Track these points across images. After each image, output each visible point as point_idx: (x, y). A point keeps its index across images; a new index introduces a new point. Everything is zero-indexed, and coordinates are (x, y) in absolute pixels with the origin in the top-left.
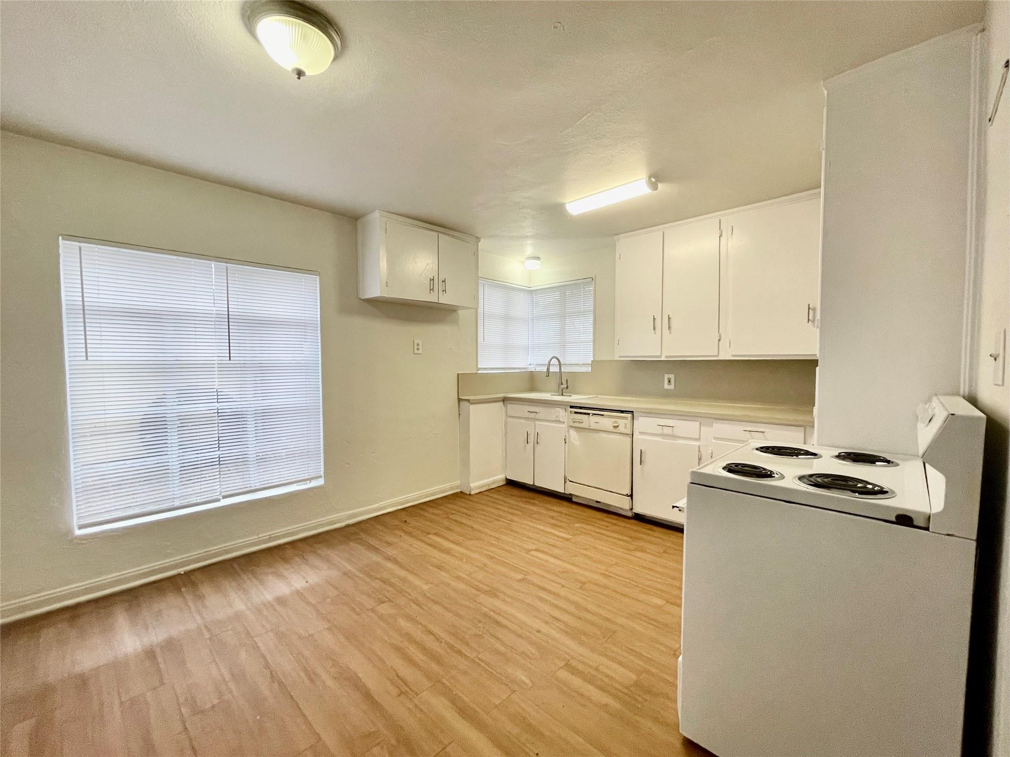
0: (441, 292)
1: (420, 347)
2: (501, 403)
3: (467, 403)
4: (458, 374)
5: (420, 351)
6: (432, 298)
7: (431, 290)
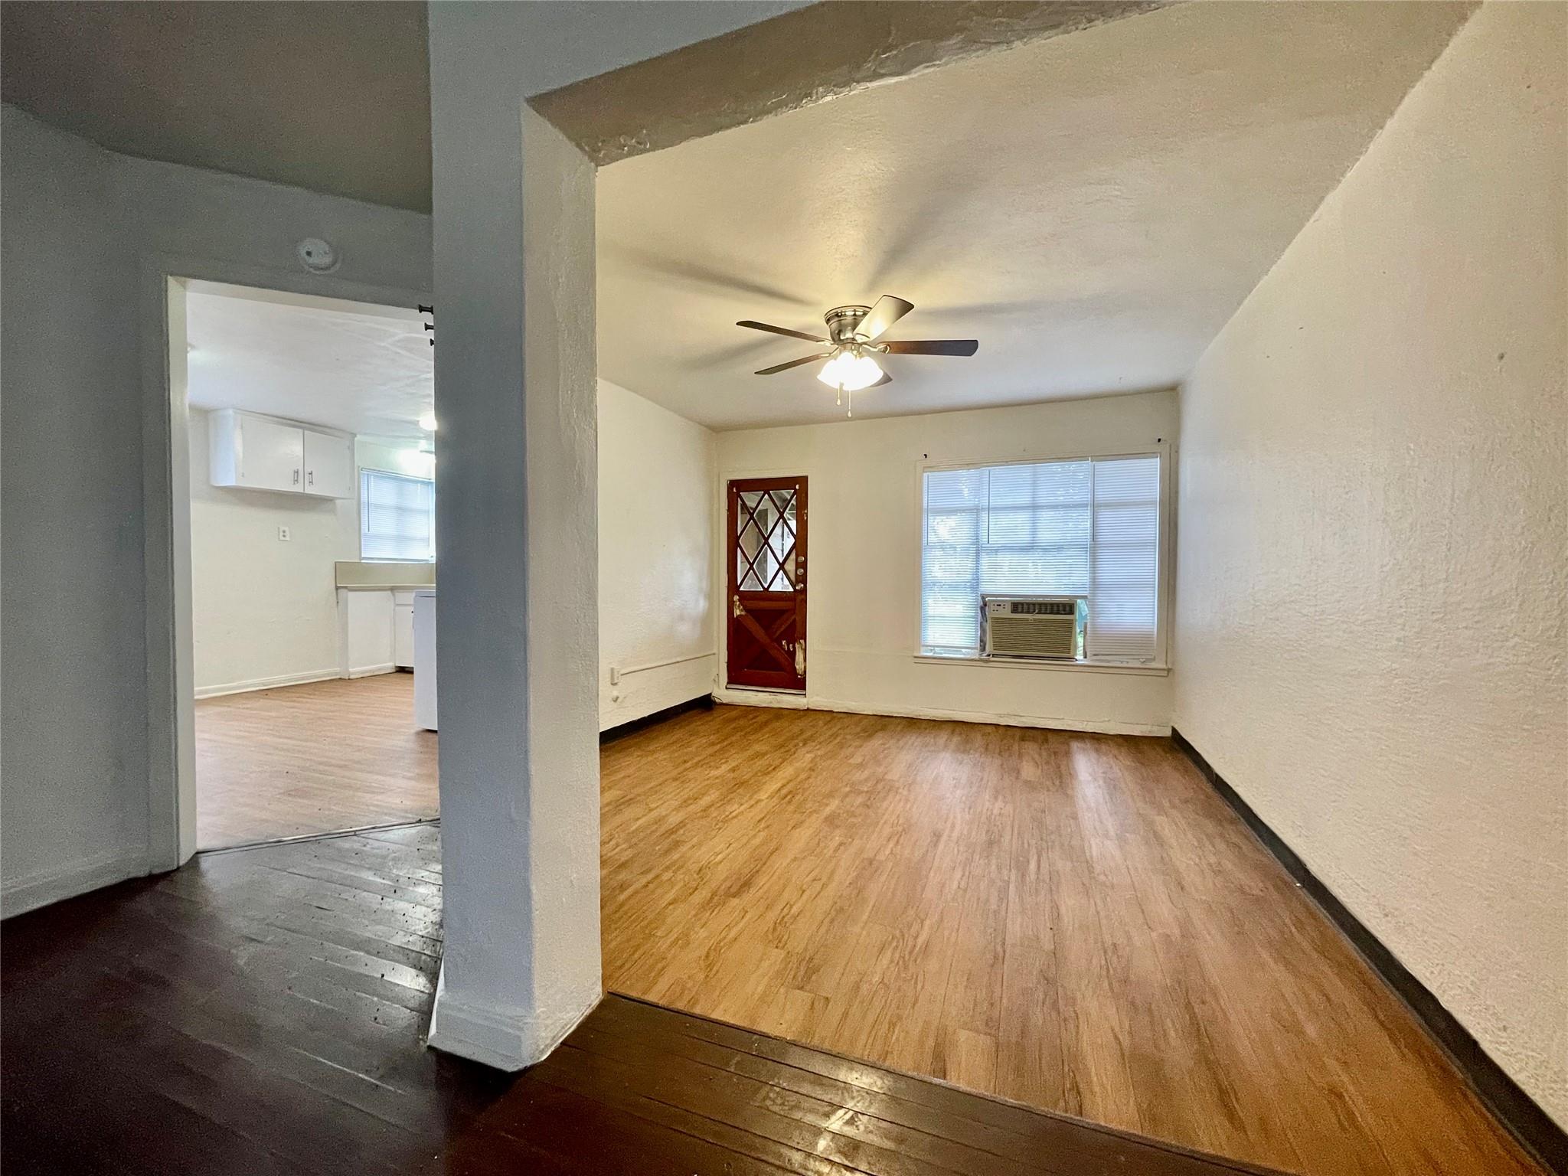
0: (307, 482)
1: (287, 534)
2: (389, 592)
3: (345, 591)
4: (336, 562)
5: (287, 538)
6: (298, 489)
7: (295, 481)
